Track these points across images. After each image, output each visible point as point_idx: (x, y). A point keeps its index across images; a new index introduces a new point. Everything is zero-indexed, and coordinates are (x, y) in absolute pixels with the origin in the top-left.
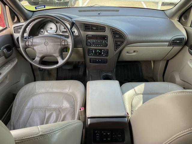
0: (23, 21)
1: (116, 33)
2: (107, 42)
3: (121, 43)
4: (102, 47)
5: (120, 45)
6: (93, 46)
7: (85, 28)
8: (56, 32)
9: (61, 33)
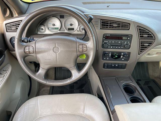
0: (17, 15)
1: (143, 32)
2: (130, 43)
3: (149, 44)
4: (122, 49)
5: (146, 47)
6: (110, 48)
7: (102, 25)
8: (60, 30)
9: (66, 31)
